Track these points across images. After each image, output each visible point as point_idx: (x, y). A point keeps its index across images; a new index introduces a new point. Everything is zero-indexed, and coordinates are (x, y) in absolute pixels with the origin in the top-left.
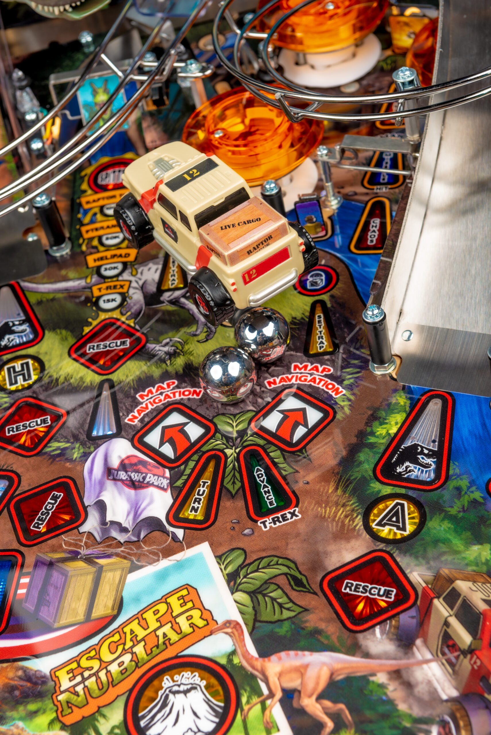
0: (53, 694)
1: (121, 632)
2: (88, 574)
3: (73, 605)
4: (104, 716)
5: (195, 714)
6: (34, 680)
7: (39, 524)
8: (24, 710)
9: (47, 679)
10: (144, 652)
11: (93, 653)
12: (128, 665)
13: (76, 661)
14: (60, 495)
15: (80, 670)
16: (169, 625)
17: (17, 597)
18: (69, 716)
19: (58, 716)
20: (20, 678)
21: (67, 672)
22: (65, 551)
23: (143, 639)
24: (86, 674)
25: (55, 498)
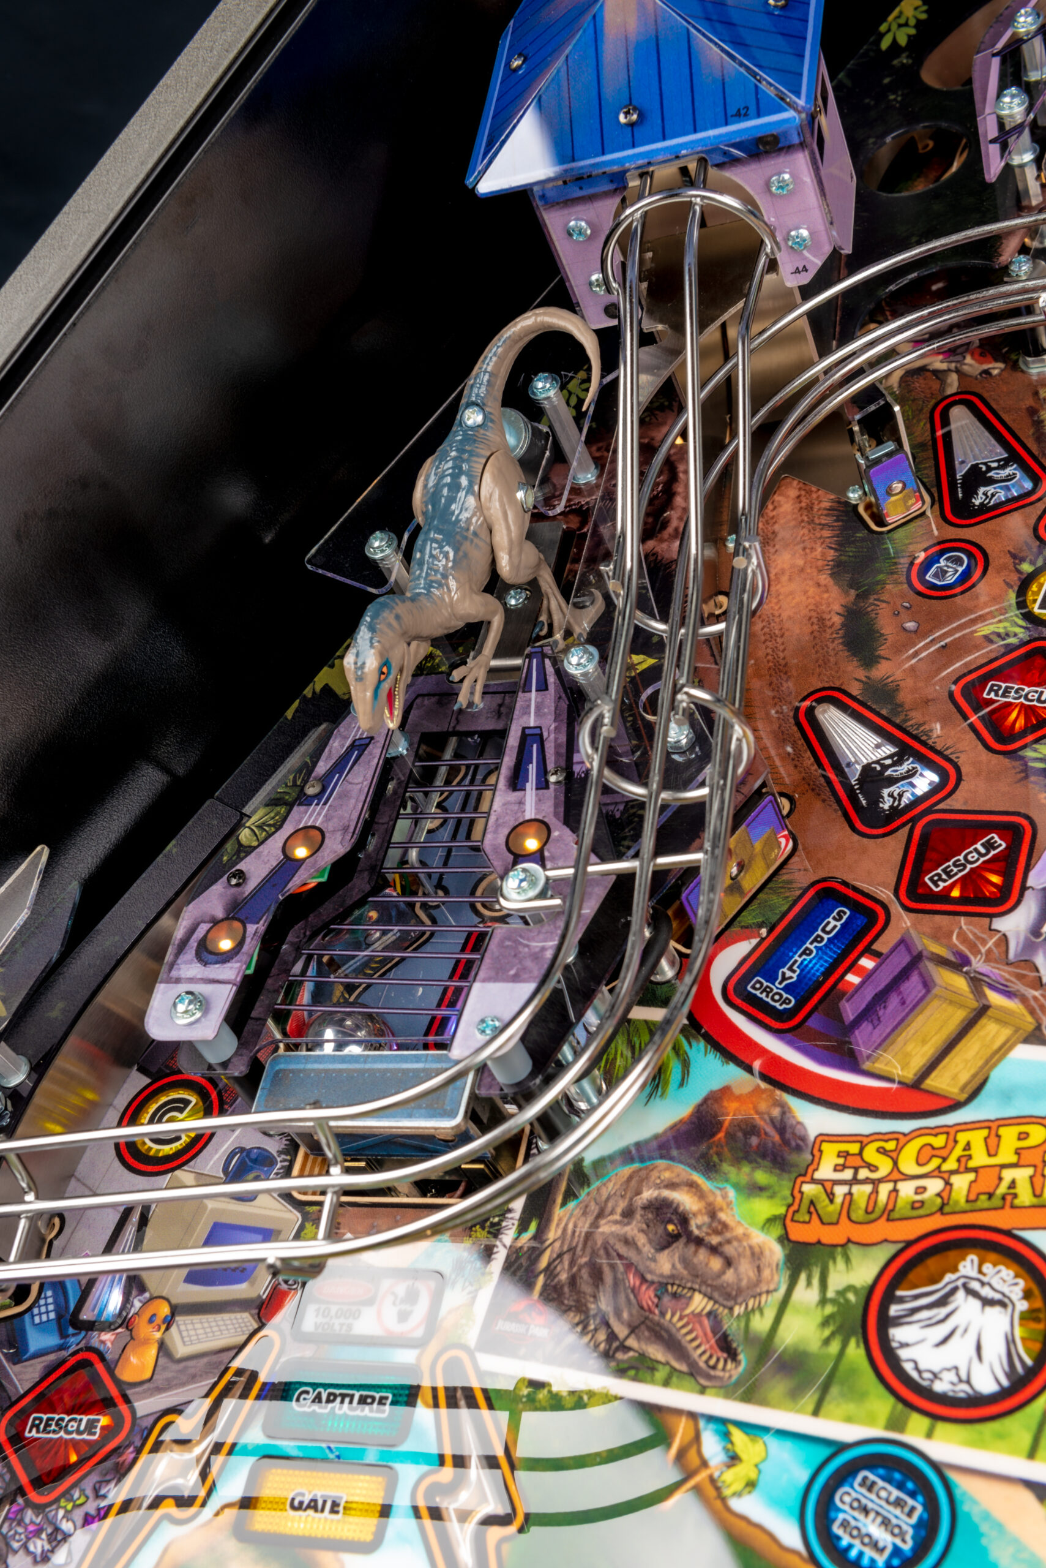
0: (800, 1175)
1: (951, 1137)
2: (961, 1006)
3: (910, 1047)
4: (847, 1260)
5: (979, 1348)
6: (788, 1136)
7: (941, 879)
8: (748, 1175)
9: (806, 1145)
10: (965, 1192)
11: (891, 1146)
12: (930, 1199)
13: (861, 1142)
14: (1000, 845)
15: (857, 1161)
16: (1030, 1171)
17: (840, 986)
18: (800, 1225)
19: (786, 1216)
20: (772, 1120)
21: (840, 1152)
22: (950, 947)
23: (975, 1170)
24: (863, 1173)
25: (989, 846)
